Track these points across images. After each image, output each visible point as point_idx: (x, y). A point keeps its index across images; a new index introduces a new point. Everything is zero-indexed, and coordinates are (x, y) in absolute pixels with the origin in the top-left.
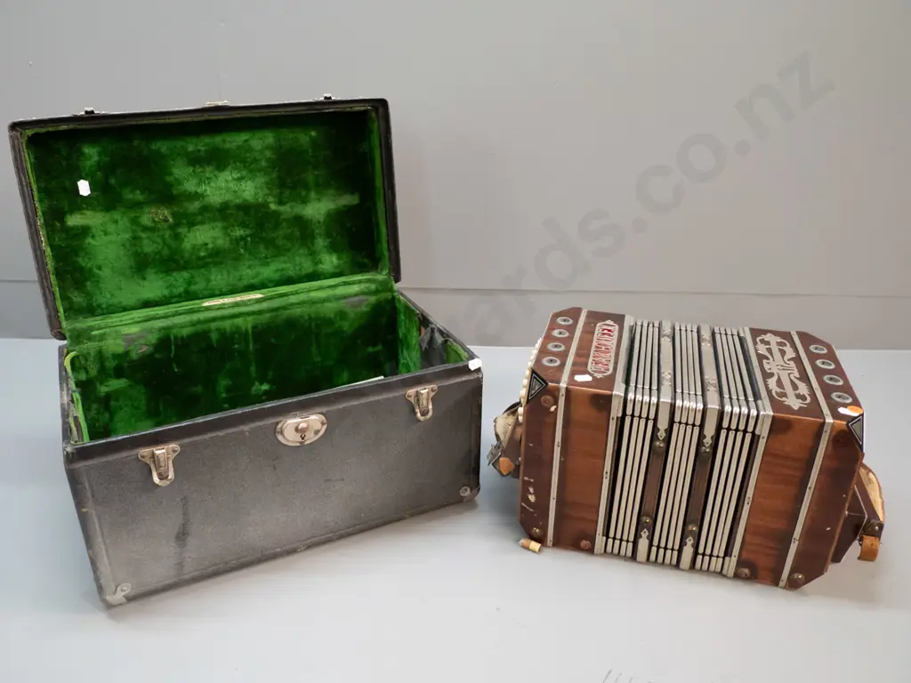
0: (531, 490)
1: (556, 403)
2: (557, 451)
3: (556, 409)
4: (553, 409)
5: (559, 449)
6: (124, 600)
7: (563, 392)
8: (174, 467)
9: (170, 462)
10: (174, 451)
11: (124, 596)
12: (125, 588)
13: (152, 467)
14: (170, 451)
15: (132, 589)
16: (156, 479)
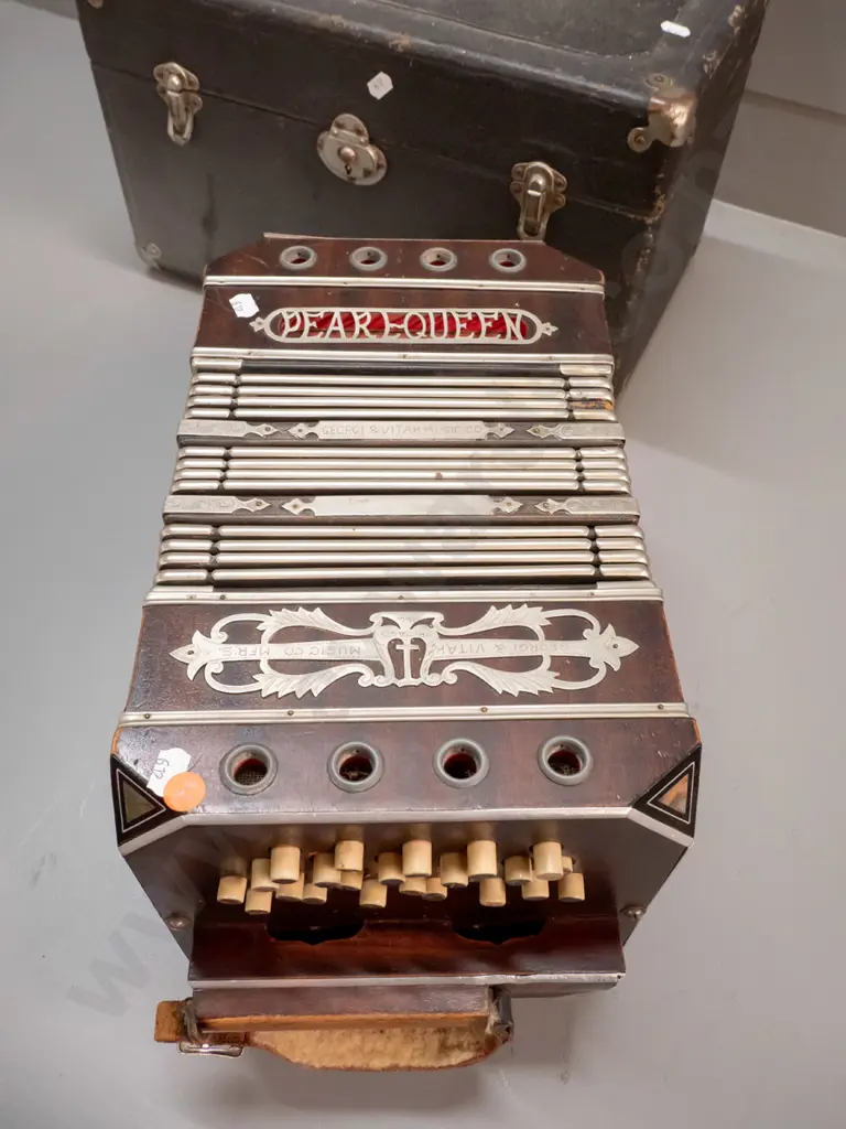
6: (156, 266)
8: (193, 124)
9: (190, 116)
10: (196, 103)
11: (155, 260)
12: (154, 252)
13: (169, 110)
15: (162, 257)
16: (170, 131)
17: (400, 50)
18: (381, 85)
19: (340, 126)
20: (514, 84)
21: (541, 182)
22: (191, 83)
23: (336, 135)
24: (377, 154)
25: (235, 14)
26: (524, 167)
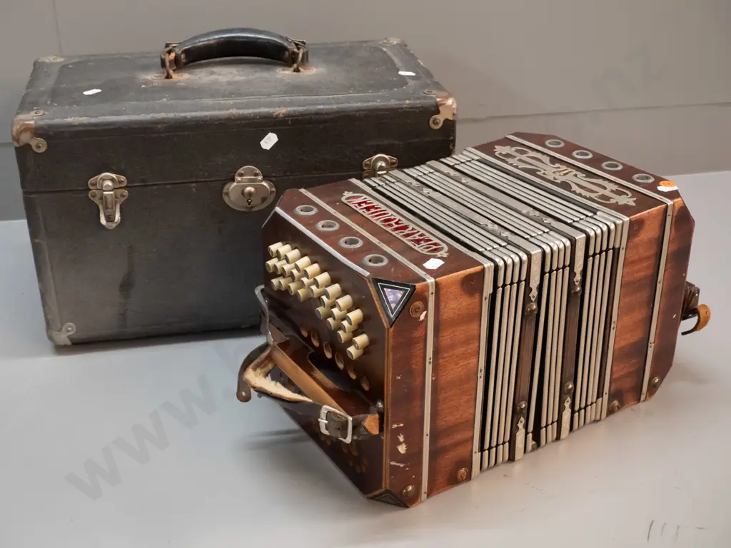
0: (401, 438)
1: (426, 308)
2: (429, 368)
3: (426, 316)
4: (422, 317)
5: (431, 366)
6: (69, 343)
7: (432, 289)
8: (121, 212)
9: (118, 207)
10: (123, 196)
11: (68, 337)
12: (70, 329)
13: (101, 207)
14: (119, 196)
15: (77, 332)
16: (103, 221)
17: (281, 115)
18: (270, 141)
19: (241, 175)
20: (357, 114)
21: (384, 164)
22: (120, 182)
23: (239, 182)
24: (269, 184)
25: (160, 126)
26: (370, 161)
